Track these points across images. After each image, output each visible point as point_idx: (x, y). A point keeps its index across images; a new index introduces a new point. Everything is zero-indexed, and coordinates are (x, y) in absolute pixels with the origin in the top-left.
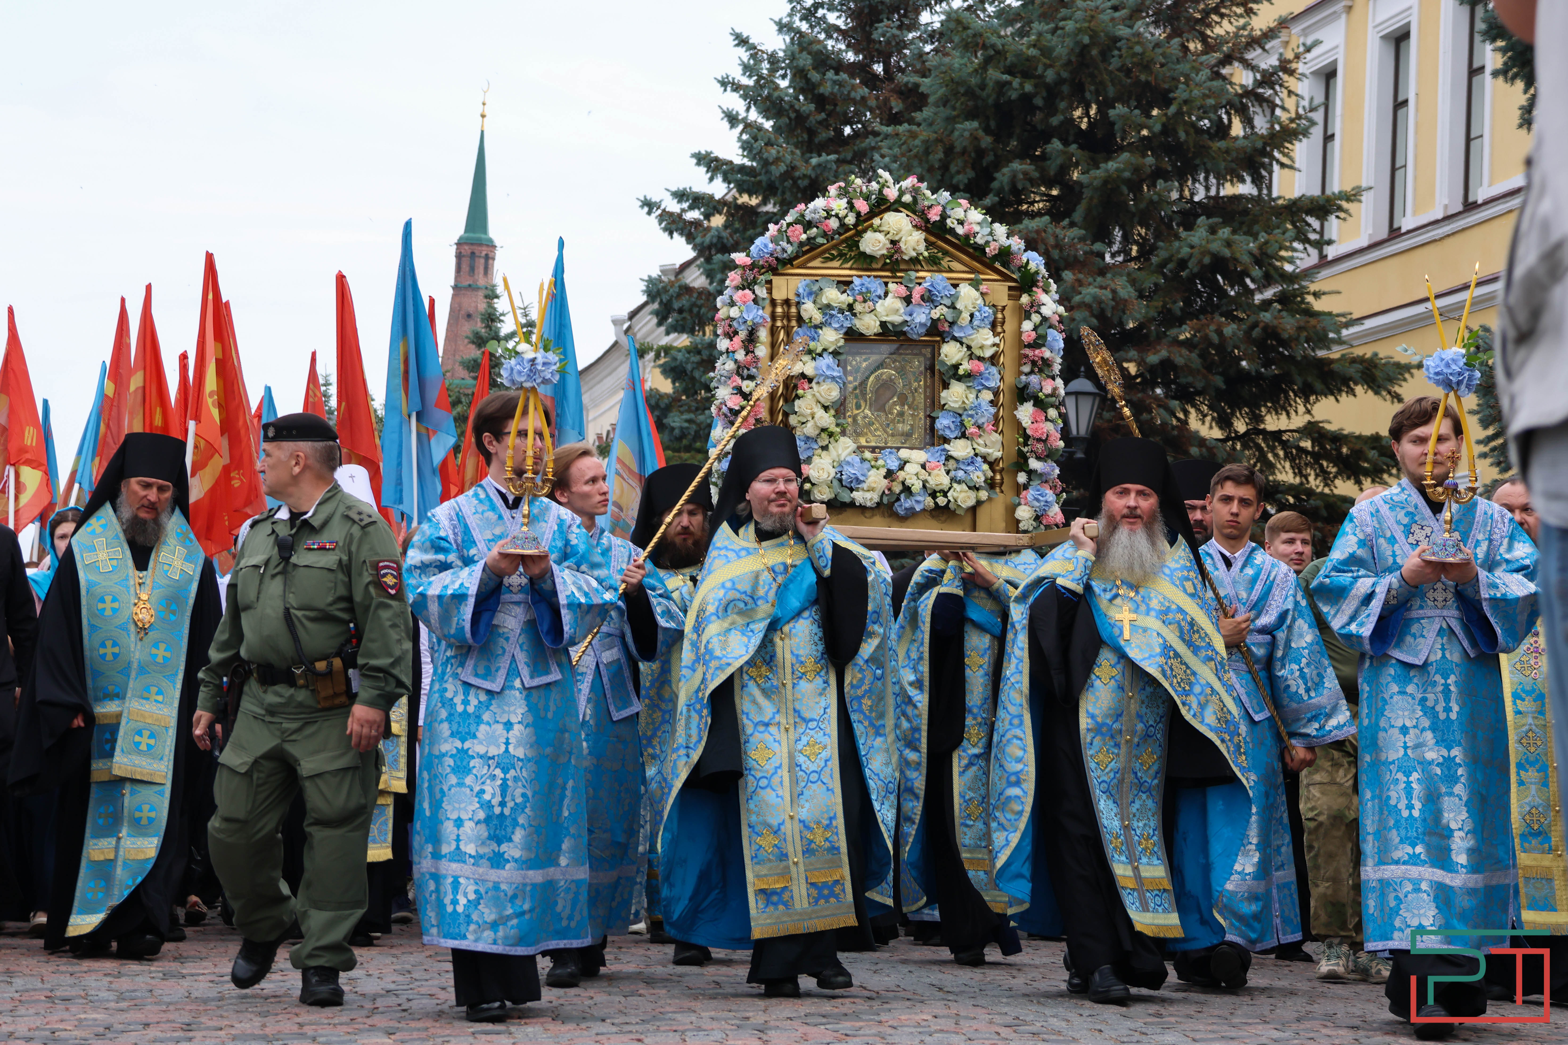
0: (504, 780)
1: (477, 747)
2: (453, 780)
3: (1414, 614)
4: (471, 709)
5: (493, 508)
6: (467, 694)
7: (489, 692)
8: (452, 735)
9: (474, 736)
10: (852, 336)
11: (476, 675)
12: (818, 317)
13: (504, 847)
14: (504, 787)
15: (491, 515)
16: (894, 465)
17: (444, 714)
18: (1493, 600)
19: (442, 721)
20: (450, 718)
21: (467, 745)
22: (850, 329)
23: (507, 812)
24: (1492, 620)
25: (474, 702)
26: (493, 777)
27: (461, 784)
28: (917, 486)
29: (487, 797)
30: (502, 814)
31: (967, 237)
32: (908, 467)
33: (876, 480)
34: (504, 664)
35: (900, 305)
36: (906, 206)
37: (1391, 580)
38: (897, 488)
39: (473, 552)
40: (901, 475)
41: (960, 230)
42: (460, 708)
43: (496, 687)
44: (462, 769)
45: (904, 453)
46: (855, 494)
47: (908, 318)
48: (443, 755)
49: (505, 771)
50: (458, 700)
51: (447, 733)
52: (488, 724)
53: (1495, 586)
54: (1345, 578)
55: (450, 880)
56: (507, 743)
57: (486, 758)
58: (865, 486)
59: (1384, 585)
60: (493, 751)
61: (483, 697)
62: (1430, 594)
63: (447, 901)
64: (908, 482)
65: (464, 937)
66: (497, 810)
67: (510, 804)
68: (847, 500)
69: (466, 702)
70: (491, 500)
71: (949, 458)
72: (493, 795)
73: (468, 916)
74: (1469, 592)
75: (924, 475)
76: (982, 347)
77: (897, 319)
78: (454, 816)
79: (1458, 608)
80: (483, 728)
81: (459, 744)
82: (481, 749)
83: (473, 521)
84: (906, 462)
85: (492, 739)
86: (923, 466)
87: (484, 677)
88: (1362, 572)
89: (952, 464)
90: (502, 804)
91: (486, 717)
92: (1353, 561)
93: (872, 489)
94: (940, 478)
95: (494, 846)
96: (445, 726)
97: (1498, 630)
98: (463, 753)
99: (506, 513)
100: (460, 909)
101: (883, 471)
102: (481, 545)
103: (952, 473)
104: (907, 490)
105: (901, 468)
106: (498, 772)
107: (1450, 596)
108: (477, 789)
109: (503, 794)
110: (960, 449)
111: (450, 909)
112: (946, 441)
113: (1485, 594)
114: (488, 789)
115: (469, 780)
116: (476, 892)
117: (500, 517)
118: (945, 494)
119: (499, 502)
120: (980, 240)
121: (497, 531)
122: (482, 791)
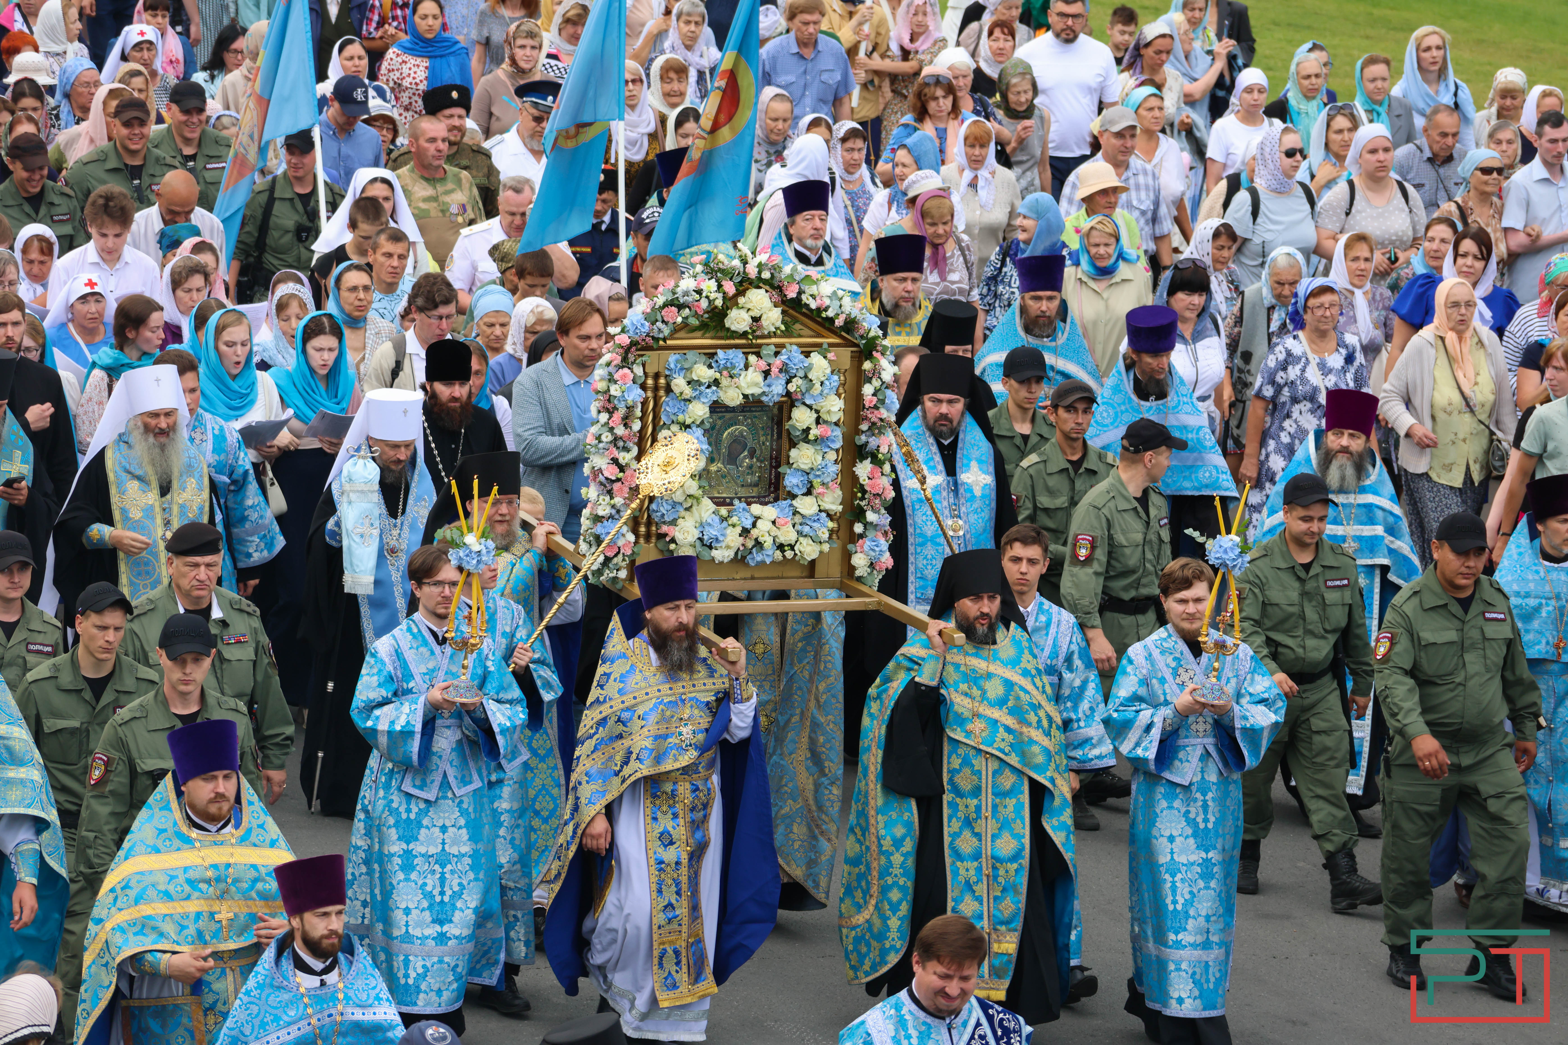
0: (443, 874)
1: (419, 848)
2: (401, 876)
3: (1181, 742)
4: (412, 816)
5: (425, 643)
6: (408, 803)
7: (427, 801)
8: (399, 839)
9: (417, 839)
10: (716, 407)
11: (414, 786)
12: (688, 392)
13: (446, 928)
14: (442, 880)
15: (423, 650)
16: (748, 524)
17: (391, 821)
18: (1244, 730)
19: (389, 827)
20: (396, 825)
21: (411, 846)
22: (715, 402)
23: (446, 899)
24: (1241, 745)
25: (415, 809)
26: (433, 872)
27: (407, 880)
28: (768, 542)
29: (429, 888)
30: (442, 901)
31: (819, 310)
32: (759, 523)
33: (733, 539)
34: (437, 778)
35: (759, 378)
36: (765, 282)
37: (1166, 712)
38: (750, 544)
39: (411, 685)
40: (754, 533)
41: (813, 306)
42: (404, 816)
43: (431, 797)
44: (408, 867)
45: (756, 509)
46: (714, 553)
47: (766, 389)
48: (393, 855)
49: (443, 866)
50: (402, 809)
51: (395, 837)
52: (427, 827)
53: (1245, 718)
54: (1129, 713)
55: (402, 958)
56: (443, 843)
57: (427, 856)
58: (723, 545)
59: (1160, 717)
60: (432, 850)
61: (422, 805)
62: (1194, 727)
63: (400, 974)
64: (761, 539)
65: (415, 1004)
66: (438, 899)
67: (449, 893)
68: (707, 558)
69: (408, 811)
70: (423, 637)
71: (795, 513)
72: (434, 887)
73: (418, 987)
74: (1226, 721)
75: (774, 531)
76: (829, 412)
77: (757, 391)
78: (403, 906)
79: (1215, 736)
80: (423, 831)
81: (404, 846)
82: (423, 850)
83: (410, 655)
84: (758, 518)
85: (430, 841)
86: (774, 522)
87: (421, 788)
88: (1144, 706)
89: (798, 519)
90: (442, 893)
91: (426, 822)
92: (1136, 698)
93: (728, 547)
94: (788, 535)
95: (438, 928)
96: (393, 831)
97: (1246, 753)
98: (408, 853)
99: (437, 649)
100: (411, 981)
101: (739, 530)
102: (418, 678)
103: (798, 527)
104: (758, 544)
105: (754, 525)
106: (437, 867)
107: (1208, 727)
108: (420, 882)
109: (442, 885)
110: (806, 506)
111: (403, 981)
112: (794, 497)
113: (1238, 724)
114: (430, 882)
115: (413, 876)
116: (424, 966)
117: (432, 653)
118: (792, 547)
119: (431, 639)
120: (830, 313)
121: (431, 665)
122: (425, 884)
